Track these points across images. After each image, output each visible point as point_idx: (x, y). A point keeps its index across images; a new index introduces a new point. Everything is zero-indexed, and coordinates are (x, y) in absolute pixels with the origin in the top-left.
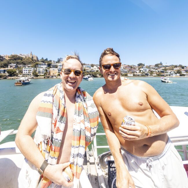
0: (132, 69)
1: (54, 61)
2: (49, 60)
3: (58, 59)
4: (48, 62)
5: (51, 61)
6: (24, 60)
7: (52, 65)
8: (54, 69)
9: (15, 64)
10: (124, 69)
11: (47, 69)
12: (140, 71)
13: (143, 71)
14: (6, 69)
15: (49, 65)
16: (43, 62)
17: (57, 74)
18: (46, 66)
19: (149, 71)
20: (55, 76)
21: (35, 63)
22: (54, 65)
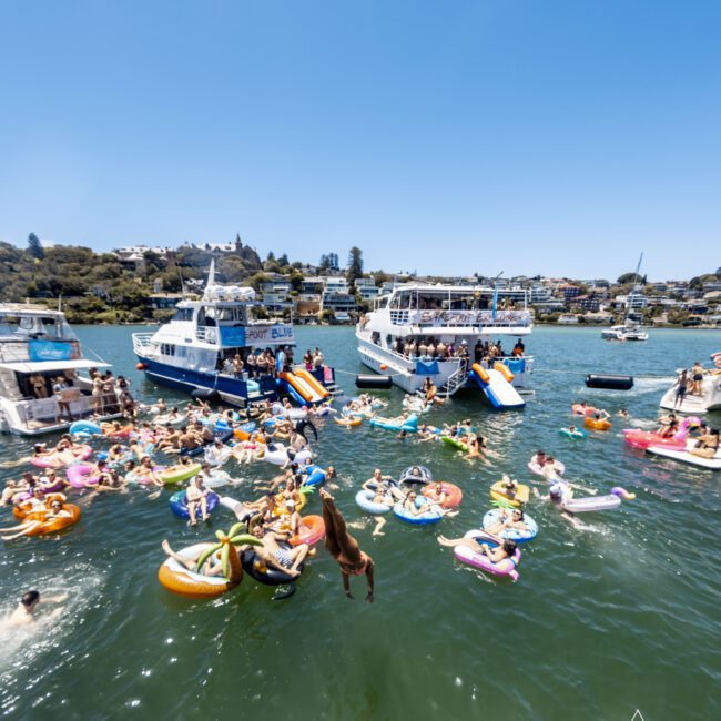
0: (583, 297)
1: (308, 267)
2: (291, 261)
3: (324, 256)
4: (291, 271)
5: (299, 266)
7: (305, 284)
8: (310, 298)
9: (201, 282)
10: (553, 298)
11: (290, 297)
12: (614, 305)
13: (623, 305)
15: (297, 284)
16: (277, 272)
17: (320, 313)
18: (287, 288)
19: (650, 305)
20: (316, 319)
21: (254, 277)
22: (311, 284)
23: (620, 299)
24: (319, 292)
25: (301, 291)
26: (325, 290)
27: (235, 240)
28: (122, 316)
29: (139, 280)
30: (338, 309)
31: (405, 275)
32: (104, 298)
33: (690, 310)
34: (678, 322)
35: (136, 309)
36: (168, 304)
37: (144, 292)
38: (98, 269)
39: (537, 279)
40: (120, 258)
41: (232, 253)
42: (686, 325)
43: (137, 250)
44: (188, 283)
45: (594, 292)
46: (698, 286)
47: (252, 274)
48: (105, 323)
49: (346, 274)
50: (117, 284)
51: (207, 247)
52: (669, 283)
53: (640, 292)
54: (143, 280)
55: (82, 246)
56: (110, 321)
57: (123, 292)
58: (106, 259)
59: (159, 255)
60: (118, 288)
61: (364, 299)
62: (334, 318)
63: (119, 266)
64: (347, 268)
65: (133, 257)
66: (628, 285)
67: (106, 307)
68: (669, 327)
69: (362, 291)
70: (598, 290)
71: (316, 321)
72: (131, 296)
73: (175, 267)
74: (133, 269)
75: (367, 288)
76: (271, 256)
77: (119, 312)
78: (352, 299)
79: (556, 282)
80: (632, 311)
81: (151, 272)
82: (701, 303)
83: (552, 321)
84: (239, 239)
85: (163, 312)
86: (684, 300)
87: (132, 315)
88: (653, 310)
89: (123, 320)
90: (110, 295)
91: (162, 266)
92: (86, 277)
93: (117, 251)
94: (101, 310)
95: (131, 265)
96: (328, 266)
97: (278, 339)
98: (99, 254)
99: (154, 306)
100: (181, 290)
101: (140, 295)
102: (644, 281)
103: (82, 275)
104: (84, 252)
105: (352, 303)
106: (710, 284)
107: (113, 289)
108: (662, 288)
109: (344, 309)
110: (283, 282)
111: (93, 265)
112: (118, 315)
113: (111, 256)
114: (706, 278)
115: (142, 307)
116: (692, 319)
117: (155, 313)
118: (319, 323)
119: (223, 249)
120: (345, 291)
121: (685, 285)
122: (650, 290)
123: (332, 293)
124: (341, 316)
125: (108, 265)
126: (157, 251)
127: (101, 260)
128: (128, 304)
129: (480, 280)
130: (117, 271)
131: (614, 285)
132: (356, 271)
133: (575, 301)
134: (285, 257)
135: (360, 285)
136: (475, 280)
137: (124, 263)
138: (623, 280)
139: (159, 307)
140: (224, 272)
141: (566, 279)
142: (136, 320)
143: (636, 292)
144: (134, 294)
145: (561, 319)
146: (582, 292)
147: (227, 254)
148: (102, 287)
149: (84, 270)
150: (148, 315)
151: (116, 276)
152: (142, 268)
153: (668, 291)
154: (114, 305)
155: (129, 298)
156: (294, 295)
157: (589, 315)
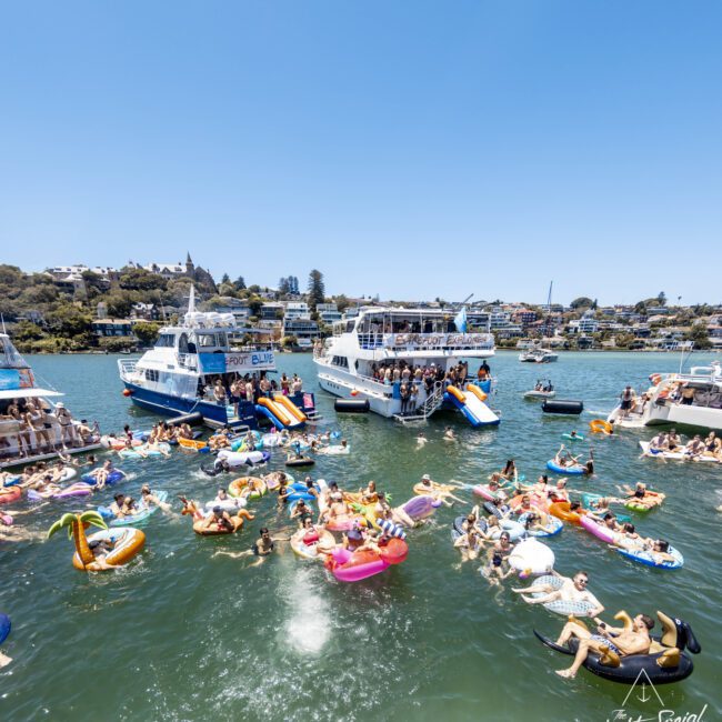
0: (540, 322)
1: (267, 291)
2: (248, 285)
3: (282, 280)
4: (249, 295)
5: (256, 289)
6: (173, 291)
7: (265, 309)
8: (271, 324)
9: (150, 306)
10: (511, 323)
11: (249, 323)
12: (567, 329)
13: (576, 329)
14: (127, 321)
15: (256, 308)
16: (234, 296)
17: (282, 340)
18: (245, 312)
19: (599, 329)
20: (277, 346)
21: (209, 302)
22: (271, 309)
23: (573, 323)
24: (280, 317)
25: (260, 317)
26: (286, 315)
27: (185, 261)
28: (63, 344)
29: (79, 304)
30: (301, 336)
31: (367, 300)
32: (40, 324)
33: (635, 333)
34: (625, 346)
35: (79, 336)
36: (114, 330)
37: (87, 317)
38: (29, 291)
39: (497, 303)
40: (55, 279)
41: (184, 275)
42: (631, 348)
43: (74, 270)
44: (136, 307)
45: (549, 317)
46: (642, 310)
47: (207, 299)
48: (44, 352)
49: (308, 298)
50: (54, 308)
51: (155, 267)
52: (616, 307)
53: (591, 316)
54: (84, 304)
55: (8, 264)
56: (50, 350)
57: (62, 317)
58: (38, 280)
59: (100, 277)
60: (56, 312)
61: (327, 325)
62: (296, 344)
63: (54, 288)
64: (308, 292)
65: (70, 278)
66: (580, 310)
67: (43, 334)
68: (617, 351)
69: (324, 316)
70: (553, 314)
71: (278, 348)
72: (73, 322)
73: (120, 290)
74: (72, 292)
75: (329, 313)
76: (226, 279)
77: (59, 340)
78: (314, 325)
79: (514, 307)
80: (584, 335)
81: (93, 295)
82: (645, 326)
83: (511, 346)
84: (189, 260)
85: (110, 340)
86: (630, 324)
87: (74, 343)
88: (603, 334)
89: (64, 349)
90: (47, 321)
91: (105, 289)
92: (16, 300)
93: (51, 271)
94: (38, 338)
95: (69, 287)
96: (288, 289)
97: (259, 365)
98: (30, 274)
99: (100, 333)
100: (129, 315)
101: (82, 321)
102: (594, 306)
103: (12, 298)
104: (11, 271)
105: (314, 329)
106: (653, 309)
107: (50, 314)
108: (611, 312)
109: (306, 336)
110: (241, 307)
111: (24, 286)
112: (58, 343)
113: (45, 277)
114: (650, 302)
115: (86, 334)
116: (637, 342)
117: (101, 340)
118: (281, 351)
119: (173, 270)
120: (306, 317)
121: (631, 309)
122: (600, 314)
123: (294, 319)
124: (303, 342)
125: (42, 286)
126: (98, 272)
127: (32, 282)
128: (69, 330)
129: (442, 305)
130: (53, 294)
131: (567, 309)
132: (317, 295)
133: (532, 326)
134: (241, 279)
135: (322, 310)
136: (437, 304)
137: (60, 284)
138: (575, 305)
139: (105, 335)
140: (176, 296)
141: (523, 304)
142: (79, 349)
143: (587, 317)
144: (76, 319)
145: (520, 344)
146: (538, 317)
147: (178, 275)
148: (39, 312)
149: (13, 292)
150: (93, 343)
151: (52, 299)
152: (82, 290)
153: (615, 316)
154: (52, 331)
155: (70, 325)
156: (254, 321)
157: (545, 339)
